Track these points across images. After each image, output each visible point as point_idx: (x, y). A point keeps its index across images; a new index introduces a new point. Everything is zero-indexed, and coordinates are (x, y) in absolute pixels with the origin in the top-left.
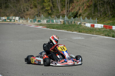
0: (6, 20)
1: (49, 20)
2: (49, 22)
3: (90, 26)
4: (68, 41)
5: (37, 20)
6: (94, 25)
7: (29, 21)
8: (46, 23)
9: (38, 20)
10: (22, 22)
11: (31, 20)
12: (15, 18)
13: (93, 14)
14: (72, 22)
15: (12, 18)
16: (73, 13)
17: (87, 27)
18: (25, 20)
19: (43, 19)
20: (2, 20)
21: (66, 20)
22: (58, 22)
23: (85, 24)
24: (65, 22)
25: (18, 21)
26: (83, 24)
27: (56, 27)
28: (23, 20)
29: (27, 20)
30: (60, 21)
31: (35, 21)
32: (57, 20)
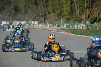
0: (25, 24)
1: (69, 25)
2: (69, 26)
7: (48, 26)
8: (66, 28)
9: (58, 24)
10: (41, 27)
11: (50, 24)
12: (34, 22)
14: (96, 27)
15: (31, 22)
18: (44, 25)
19: (63, 24)
21: (88, 25)
22: (80, 26)
24: (88, 27)
25: (37, 26)
27: (83, 33)
28: (42, 25)
29: (46, 25)
30: (81, 26)
31: (54, 26)
32: (78, 25)
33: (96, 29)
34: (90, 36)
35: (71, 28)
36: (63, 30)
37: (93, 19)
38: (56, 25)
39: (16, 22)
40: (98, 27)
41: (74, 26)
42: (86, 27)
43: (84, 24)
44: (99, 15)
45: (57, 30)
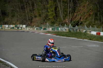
0: (14, 27)
1: (54, 28)
2: (54, 29)
3: (96, 34)
4: (85, 48)
5: (43, 28)
6: (100, 33)
7: (35, 29)
8: (52, 31)
10: (29, 30)
11: (37, 28)
12: (22, 26)
13: (93, 22)
14: (77, 30)
15: (20, 26)
16: (75, 22)
17: (92, 35)
18: (32, 28)
19: (48, 27)
20: (10, 28)
21: (71, 28)
22: (63, 29)
23: (90, 32)
24: (70, 30)
25: (25, 29)
26: (88, 32)
27: (65, 35)
28: (30, 28)
29: (33, 28)
30: (65, 29)
31: (41, 29)
32: (62, 28)
33: (77, 31)
34: (71, 37)
35: (56, 31)
36: (49, 32)
37: (75, 23)
38: (42, 28)
39: (5, 25)
40: (78, 30)
41: (59, 29)
42: (68, 29)
43: (67, 27)
44: (80, 19)
45: (44, 32)
